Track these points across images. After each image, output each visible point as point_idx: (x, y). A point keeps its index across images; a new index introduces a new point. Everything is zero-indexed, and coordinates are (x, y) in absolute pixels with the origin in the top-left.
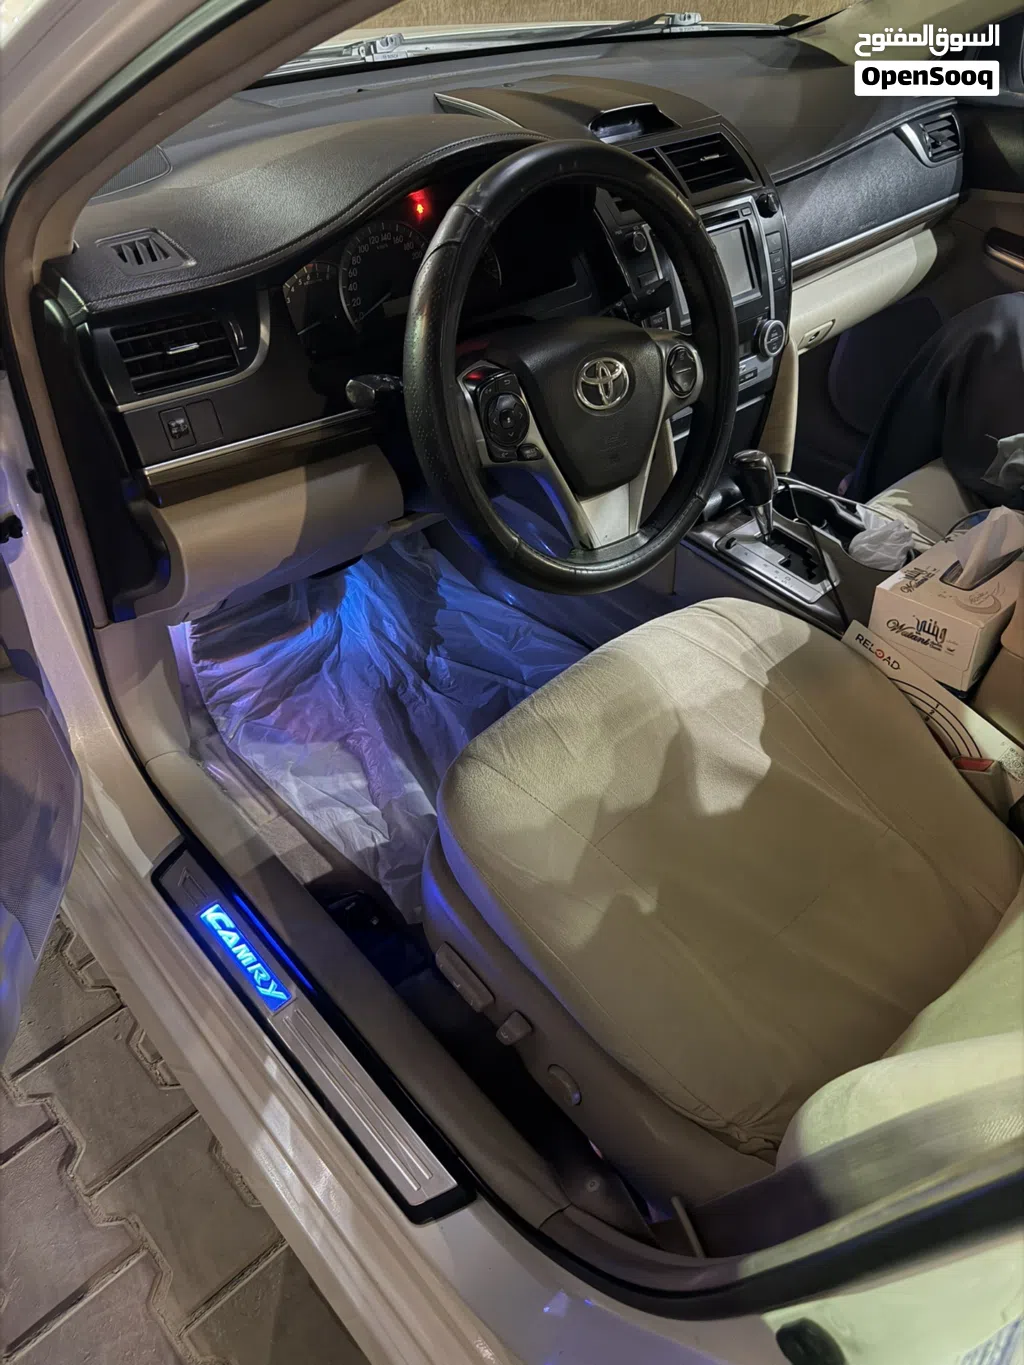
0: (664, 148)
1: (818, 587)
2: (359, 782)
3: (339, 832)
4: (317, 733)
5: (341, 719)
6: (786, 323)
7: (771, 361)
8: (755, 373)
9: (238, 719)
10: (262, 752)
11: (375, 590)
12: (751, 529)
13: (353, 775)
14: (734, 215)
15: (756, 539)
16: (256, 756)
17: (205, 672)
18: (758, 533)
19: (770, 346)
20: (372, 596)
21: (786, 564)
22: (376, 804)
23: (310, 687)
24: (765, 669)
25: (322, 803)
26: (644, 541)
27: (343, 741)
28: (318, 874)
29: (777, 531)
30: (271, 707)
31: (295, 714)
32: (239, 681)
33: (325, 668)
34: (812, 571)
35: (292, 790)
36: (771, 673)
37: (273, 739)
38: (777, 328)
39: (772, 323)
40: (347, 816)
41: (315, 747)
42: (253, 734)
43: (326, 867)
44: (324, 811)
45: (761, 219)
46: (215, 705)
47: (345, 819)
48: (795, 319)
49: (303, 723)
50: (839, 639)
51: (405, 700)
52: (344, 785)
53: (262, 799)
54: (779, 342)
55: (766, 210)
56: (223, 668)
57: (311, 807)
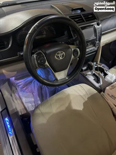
0: (83, 15)
1: (98, 84)
2: (33, 100)
3: (28, 107)
4: (29, 92)
5: (33, 90)
6: (100, 42)
7: (97, 48)
8: (94, 49)
9: (20, 88)
10: (22, 93)
11: (41, 72)
12: (90, 73)
13: (32, 98)
14: (93, 25)
15: (90, 75)
16: (21, 94)
17: (16, 82)
18: (91, 74)
19: (97, 46)
20: (40, 73)
21: (94, 80)
22: (34, 103)
23: (30, 85)
24: (87, 97)
25: (28, 102)
26: (67, 78)
27: (32, 93)
28: (24, 113)
29: (94, 74)
30: (24, 87)
31: (27, 88)
32: (20, 83)
33: (33, 82)
34: (98, 81)
35: (24, 100)
36: (88, 98)
37: (24, 92)
38: (98, 43)
39: (98, 42)
40: (30, 105)
41: (29, 94)
42: (21, 91)
43: (26, 112)
44: (27, 104)
45: (97, 26)
46: (17, 86)
47: (29, 105)
48: (101, 41)
49: (28, 90)
50: (100, 93)
51: (42, 88)
52: (31, 100)
53: (20, 100)
54: (98, 45)
55: (98, 24)
56: (18, 81)
57: (26, 103)
